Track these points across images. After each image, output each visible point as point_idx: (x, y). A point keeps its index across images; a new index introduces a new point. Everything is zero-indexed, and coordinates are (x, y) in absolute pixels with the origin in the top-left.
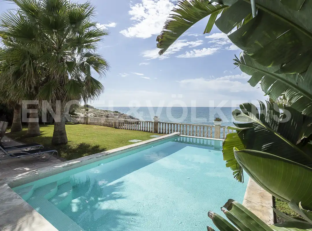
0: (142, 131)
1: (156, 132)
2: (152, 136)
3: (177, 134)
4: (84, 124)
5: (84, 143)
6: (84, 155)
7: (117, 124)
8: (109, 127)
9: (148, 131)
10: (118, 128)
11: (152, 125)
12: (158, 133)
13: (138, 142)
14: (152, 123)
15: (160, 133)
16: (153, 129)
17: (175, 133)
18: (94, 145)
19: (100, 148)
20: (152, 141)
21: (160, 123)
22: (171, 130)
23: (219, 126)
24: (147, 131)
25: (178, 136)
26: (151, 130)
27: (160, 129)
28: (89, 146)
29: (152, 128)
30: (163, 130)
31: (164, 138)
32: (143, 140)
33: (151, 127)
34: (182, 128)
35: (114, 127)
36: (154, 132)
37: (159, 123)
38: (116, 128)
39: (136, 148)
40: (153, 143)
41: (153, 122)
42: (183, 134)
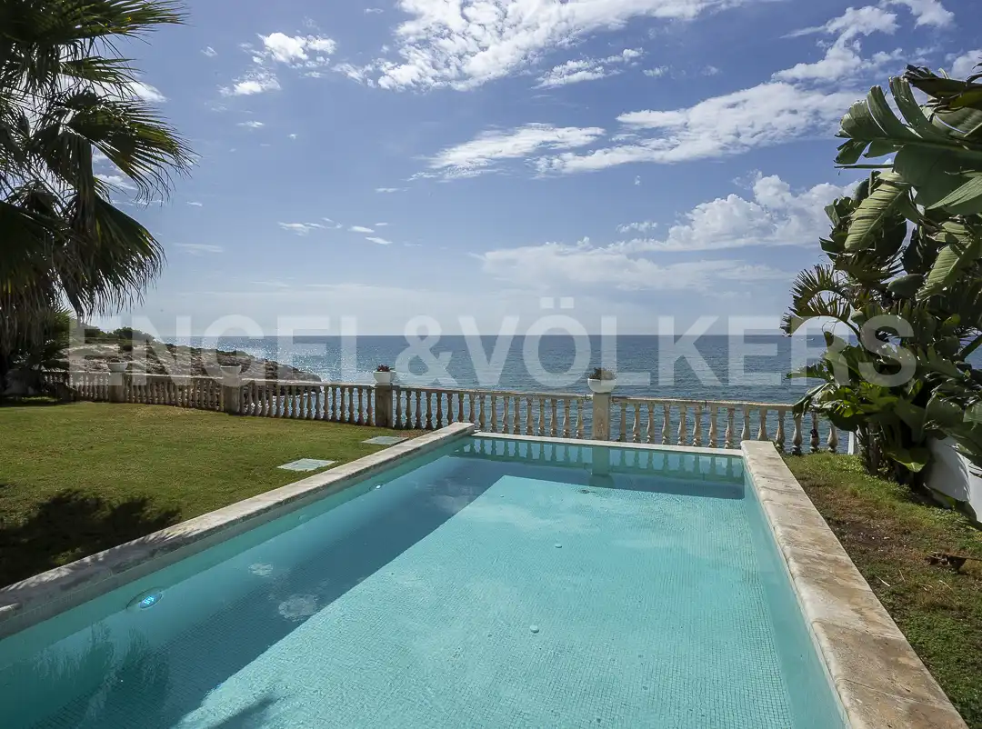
0: (334, 420)
1: (384, 422)
2: (372, 441)
3: (465, 430)
4: (98, 400)
5: (77, 492)
6: (61, 559)
7: (236, 398)
8: (205, 412)
9: (356, 419)
10: (240, 414)
11: (369, 397)
12: (392, 428)
13: (320, 470)
14: (369, 389)
15: (399, 427)
16: (374, 417)
17: (457, 426)
18: (118, 499)
19: (151, 512)
20: (375, 466)
21: (399, 390)
22: (439, 416)
23: (607, 396)
24: (351, 421)
25: (465, 435)
26: (365, 417)
27: (398, 413)
28: (98, 504)
29: (369, 411)
30: (408, 414)
31: (419, 449)
32: (342, 460)
33: (365, 407)
34: (477, 407)
35: (224, 412)
36: (377, 425)
37: (394, 392)
38: (231, 412)
39: (312, 497)
40: (377, 470)
41: (373, 385)
42: (482, 428)
